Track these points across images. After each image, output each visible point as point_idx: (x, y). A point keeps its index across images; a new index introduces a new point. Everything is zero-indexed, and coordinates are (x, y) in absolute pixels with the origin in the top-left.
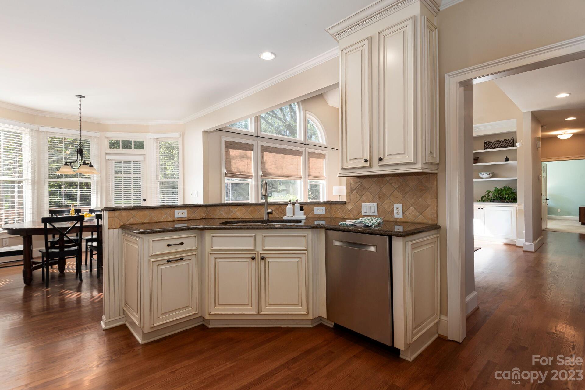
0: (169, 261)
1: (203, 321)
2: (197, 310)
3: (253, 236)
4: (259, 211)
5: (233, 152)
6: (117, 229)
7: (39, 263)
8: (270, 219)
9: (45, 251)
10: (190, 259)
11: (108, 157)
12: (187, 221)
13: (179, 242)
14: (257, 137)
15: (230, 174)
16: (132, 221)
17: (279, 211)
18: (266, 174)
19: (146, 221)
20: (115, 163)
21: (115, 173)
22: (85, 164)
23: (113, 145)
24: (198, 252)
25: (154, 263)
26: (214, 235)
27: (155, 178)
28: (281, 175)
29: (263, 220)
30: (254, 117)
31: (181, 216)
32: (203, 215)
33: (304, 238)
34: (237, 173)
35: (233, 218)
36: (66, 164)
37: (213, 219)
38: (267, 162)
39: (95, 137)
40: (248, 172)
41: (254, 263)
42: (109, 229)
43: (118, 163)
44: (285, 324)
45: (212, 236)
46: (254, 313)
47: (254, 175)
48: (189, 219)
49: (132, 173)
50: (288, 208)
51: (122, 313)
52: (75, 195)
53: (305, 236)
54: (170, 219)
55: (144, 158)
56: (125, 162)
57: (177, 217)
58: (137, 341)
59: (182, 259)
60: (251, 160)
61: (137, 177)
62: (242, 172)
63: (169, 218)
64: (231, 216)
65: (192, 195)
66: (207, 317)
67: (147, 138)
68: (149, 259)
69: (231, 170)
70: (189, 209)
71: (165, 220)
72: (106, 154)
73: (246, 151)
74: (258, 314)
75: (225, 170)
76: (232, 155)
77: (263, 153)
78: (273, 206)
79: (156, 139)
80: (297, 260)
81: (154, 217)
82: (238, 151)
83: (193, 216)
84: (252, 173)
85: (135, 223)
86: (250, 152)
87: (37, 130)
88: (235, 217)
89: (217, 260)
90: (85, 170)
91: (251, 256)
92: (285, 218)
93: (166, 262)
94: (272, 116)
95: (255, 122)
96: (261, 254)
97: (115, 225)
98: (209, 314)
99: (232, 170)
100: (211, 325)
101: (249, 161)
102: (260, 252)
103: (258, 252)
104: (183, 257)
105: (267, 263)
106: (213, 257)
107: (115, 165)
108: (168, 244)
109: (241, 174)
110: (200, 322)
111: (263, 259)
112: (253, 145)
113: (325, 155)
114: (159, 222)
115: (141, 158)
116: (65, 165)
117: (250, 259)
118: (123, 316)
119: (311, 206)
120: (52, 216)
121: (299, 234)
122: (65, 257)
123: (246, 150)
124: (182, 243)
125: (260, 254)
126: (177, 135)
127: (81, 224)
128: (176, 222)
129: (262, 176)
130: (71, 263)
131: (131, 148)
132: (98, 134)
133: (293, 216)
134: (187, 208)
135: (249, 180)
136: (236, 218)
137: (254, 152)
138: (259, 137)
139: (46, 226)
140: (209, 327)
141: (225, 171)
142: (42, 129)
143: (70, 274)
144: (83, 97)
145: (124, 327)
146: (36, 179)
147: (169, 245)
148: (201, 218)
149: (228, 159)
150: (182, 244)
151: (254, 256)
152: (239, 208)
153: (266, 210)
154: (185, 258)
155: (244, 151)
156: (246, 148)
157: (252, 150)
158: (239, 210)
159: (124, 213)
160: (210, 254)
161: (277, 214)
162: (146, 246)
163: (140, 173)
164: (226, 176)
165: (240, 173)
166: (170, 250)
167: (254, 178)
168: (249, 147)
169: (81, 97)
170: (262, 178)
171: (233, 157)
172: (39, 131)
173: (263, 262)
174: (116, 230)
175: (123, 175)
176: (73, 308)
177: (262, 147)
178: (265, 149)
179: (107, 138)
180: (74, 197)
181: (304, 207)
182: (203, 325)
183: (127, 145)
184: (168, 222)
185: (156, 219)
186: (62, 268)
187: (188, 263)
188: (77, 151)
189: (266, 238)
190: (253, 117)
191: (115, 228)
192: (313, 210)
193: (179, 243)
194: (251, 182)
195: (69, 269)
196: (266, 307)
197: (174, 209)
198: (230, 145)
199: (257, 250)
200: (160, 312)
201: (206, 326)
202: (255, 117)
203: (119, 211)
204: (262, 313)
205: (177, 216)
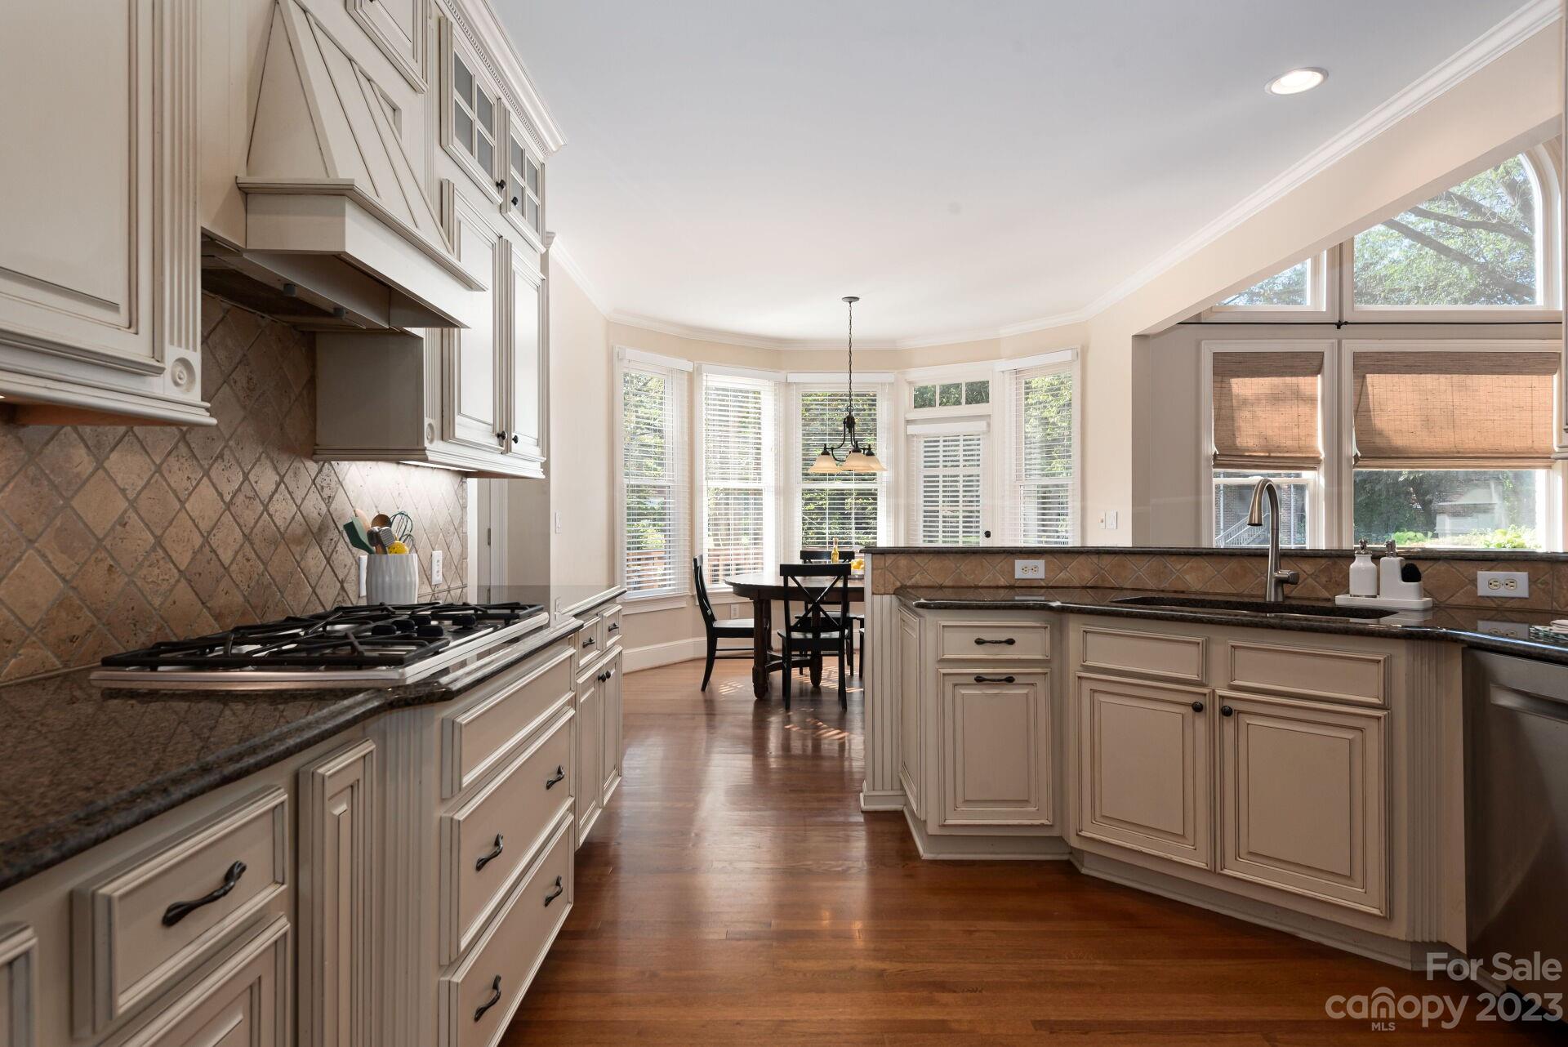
0: (979, 679)
1: (1071, 853)
2: (1051, 818)
3: (1199, 644)
4: (1259, 574)
5: (1243, 387)
6: (889, 596)
7: (779, 658)
8: (1287, 602)
9: (784, 634)
10: (1032, 684)
11: (911, 429)
12: (1043, 591)
13: (1004, 636)
14: (1339, 325)
15: (1230, 457)
16: (917, 579)
17: (1331, 578)
18: (1374, 449)
19: (948, 582)
20: (925, 442)
21: (925, 467)
22: (857, 450)
23: (923, 399)
24: (1052, 666)
25: (946, 678)
26: (1088, 628)
27: (1014, 477)
28: (1446, 452)
29: (1260, 600)
30: (1328, 251)
31: (1030, 575)
32: (1088, 577)
33: (1373, 668)
34: (1255, 452)
35: (1175, 592)
36: (825, 453)
37: (1117, 589)
38: (1382, 410)
39: (885, 384)
40: (1300, 449)
41: (1201, 723)
42: (873, 594)
43: (931, 444)
44: (1309, 932)
45: (1084, 631)
46: (1202, 865)
47: (1322, 457)
48: (1050, 585)
49: (961, 466)
50: (1359, 570)
51: (897, 785)
52: (870, 519)
53: (1380, 661)
54: (1002, 582)
55: (989, 425)
56: (947, 438)
57: (1020, 577)
58: (917, 850)
59: (1010, 680)
60: (1315, 407)
61: (972, 476)
62: (1278, 448)
63: (1000, 579)
64: (1167, 585)
65: (1102, 521)
66: (1075, 843)
67: (996, 373)
68: (937, 666)
69: (1235, 444)
70: (1050, 557)
71: (991, 584)
72: (908, 422)
73: (1293, 378)
74: (1213, 872)
75: (1213, 444)
76: (1238, 395)
77: (1364, 377)
78: (1311, 561)
79: (1017, 371)
80: (1350, 735)
81: (966, 575)
82: (1261, 380)
83: (1062, 577)
84: (1319, 452)
85: (926, 584)
86: (1309, 379)
87: (784, 381)
88: (1182, 588)
89: (1096, 695)
90: (858, 463)
91: (1191, 699)
92: (1341, 600)
93: (972, 680)
94: (1467, 225)
95: (1331, 266)
96: (1222, 697)
97: (885, 587)
98: (1077, 835)
99: (1238, 445)
100: (1086, 867)
101: (1304, 409)
102: (1220, 692)
103: (1214, 691)
104: (1014, 677)
105: (1243, 728)
106: (1087, 686)
107: (925, 447)
108: (979, 639)
109: (1272, 455)
110: (1064, 854)
111: (1227, 712)
112: (1320, 355)
114: (977, 587)
115: (981, 426)
116: (823, 454)
117: (1190, 710)
118: (900, 793)
119: (1462, 567)
120: (805, 562)
121: (1359, 652)
122: (822, 653)
123: (1292, 376)
124: (1012, 639)
125: (1220, 696)
126: (1067, 356)
127: (845, 583)
128: (1017, 590)
129: (1356, 457)
130: (830, 666)
131: (958, 402)
132: (889, 377)
133: (1375, 597)
134: (1046, 555)
135: (1307, 476)
136: (1183, 592)
137: (1323, 377)
138: (1346, 323)
139: (786, 581)
140: (1082, 872)
141: (1214, 449)
142: (792, 378)
143: (830, 691)
144: (856, 299)
145: (898, 817)
146: (782, 484)
147: (979, 642)
148: (1084, 584)
149: (1223, 412)
150: (1011, 642)
151: (1200, 700)
152: (1193, 562)
153: (1273, 572)
154: (1018, 680)
155: (1288, 380)
156: (1292, 367)
157: (1318, 371)
158: (1191, 567)
159: (902, 561)
160: (1079, 677)
161: (1325, 587)
162: (930, 636)
163: (978, 465)
164: (1216, 466)
165: (1269, 452)
166: (980, 653)
167: (1322, 469)
168: (1310, 364)
169: (852, 299)
170: (1360, 467)
171: (1245, 402)
172: (788, 384)
173: (1229, 725)
174: (887, 598)
175: (940, 471)
176: (832, 758)
177: (1357, 356)
178: (1367, 364)
179: (910, 383)
180: (867, 523)
181: (1422, 567)
182: (1069, 863)
183: (949, 395)
184: (998, 587)
185: (969, 580)
186: (816, 677)
187: (1025, 691)
188: (844, 423)
189: (1238, 653)
190: (1325, 252)
191: (885, 594)
192: (1474, 582)
193: (1004, 640)
194: (1315, 479)
195: (831, 680)
196: (1238, 858)
197: (1012, 556)
198: (1229, 366)
199: (1213, 685)
200: (960, 799)
201: (1078, 870)
202: (1331, 252)
203: (893, 557)
204: (1226, 872)
205: (1019, 574)
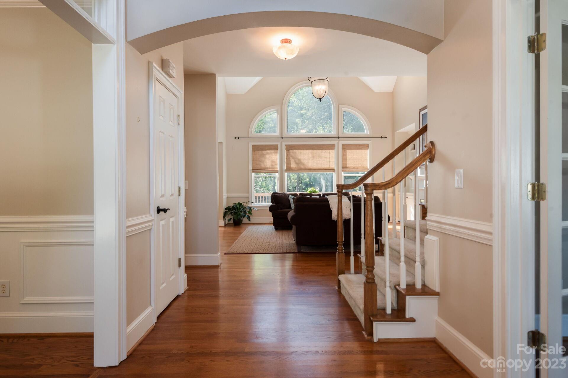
14: (282, 138)
75: (252, 167)
77: (290, 151)
112: (277, 145)
113: (368, 145)
156: (271, 148)
164: (252, 172)
177: (286, 146)
178: (289, 147)
